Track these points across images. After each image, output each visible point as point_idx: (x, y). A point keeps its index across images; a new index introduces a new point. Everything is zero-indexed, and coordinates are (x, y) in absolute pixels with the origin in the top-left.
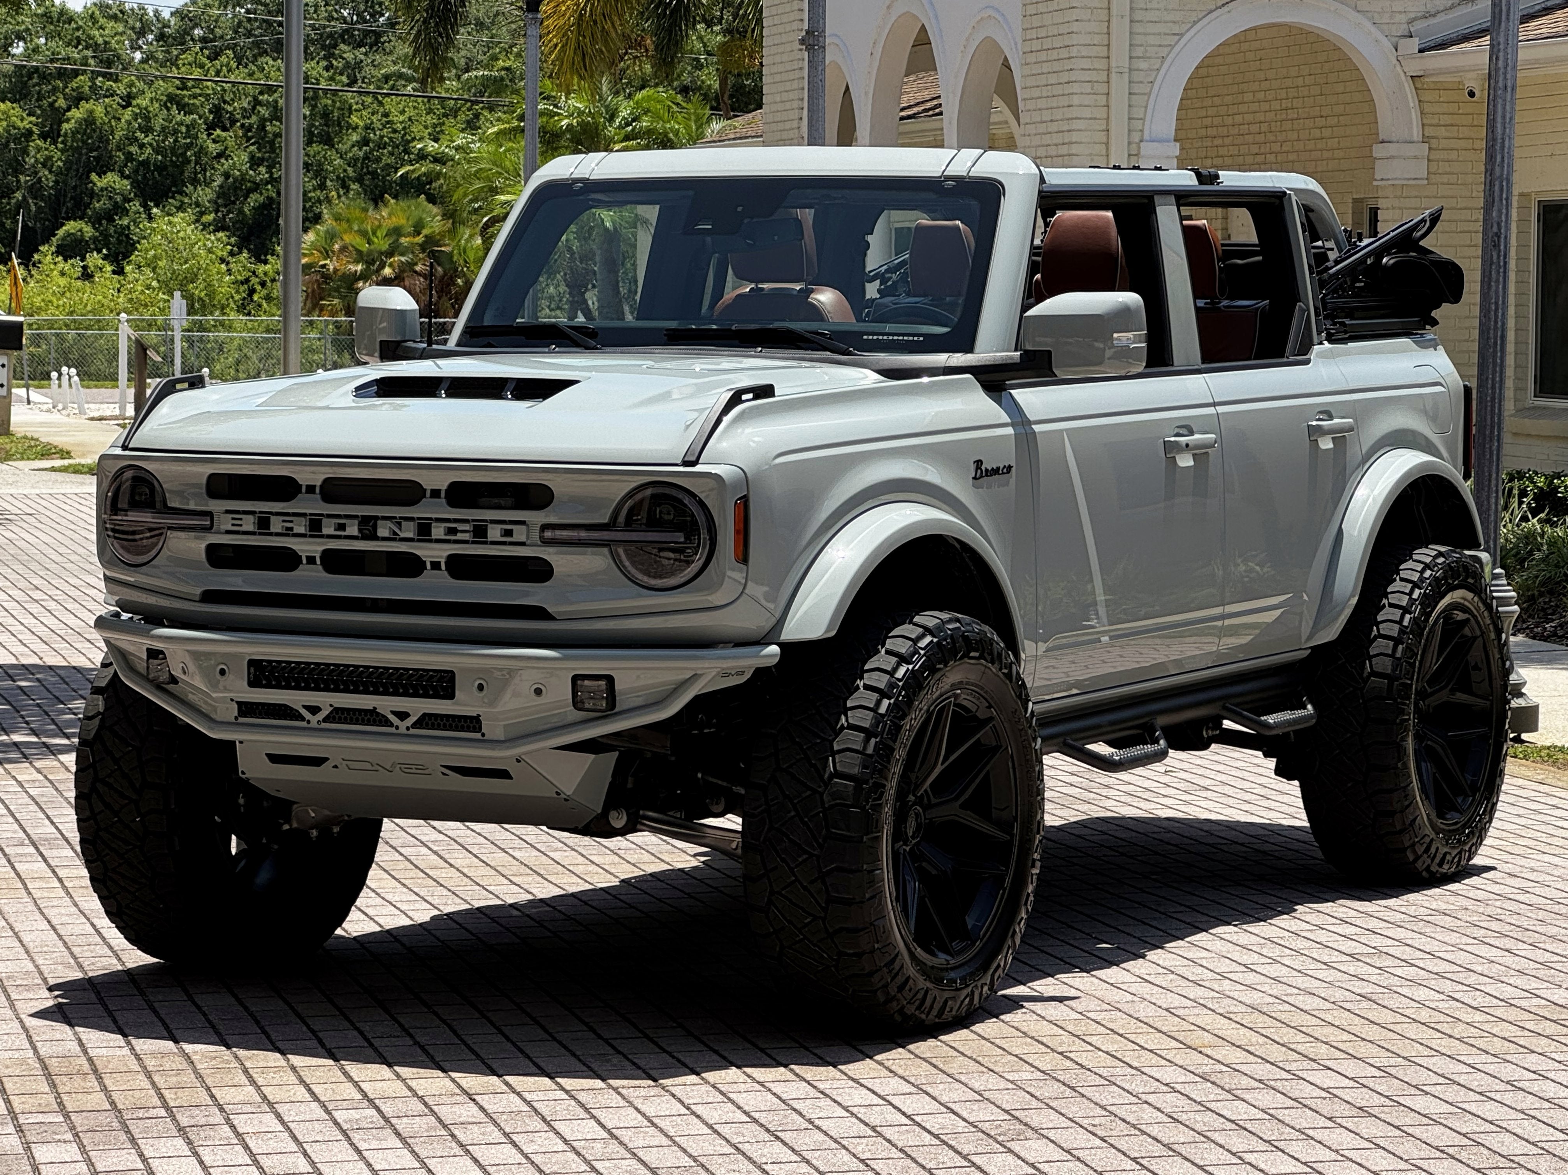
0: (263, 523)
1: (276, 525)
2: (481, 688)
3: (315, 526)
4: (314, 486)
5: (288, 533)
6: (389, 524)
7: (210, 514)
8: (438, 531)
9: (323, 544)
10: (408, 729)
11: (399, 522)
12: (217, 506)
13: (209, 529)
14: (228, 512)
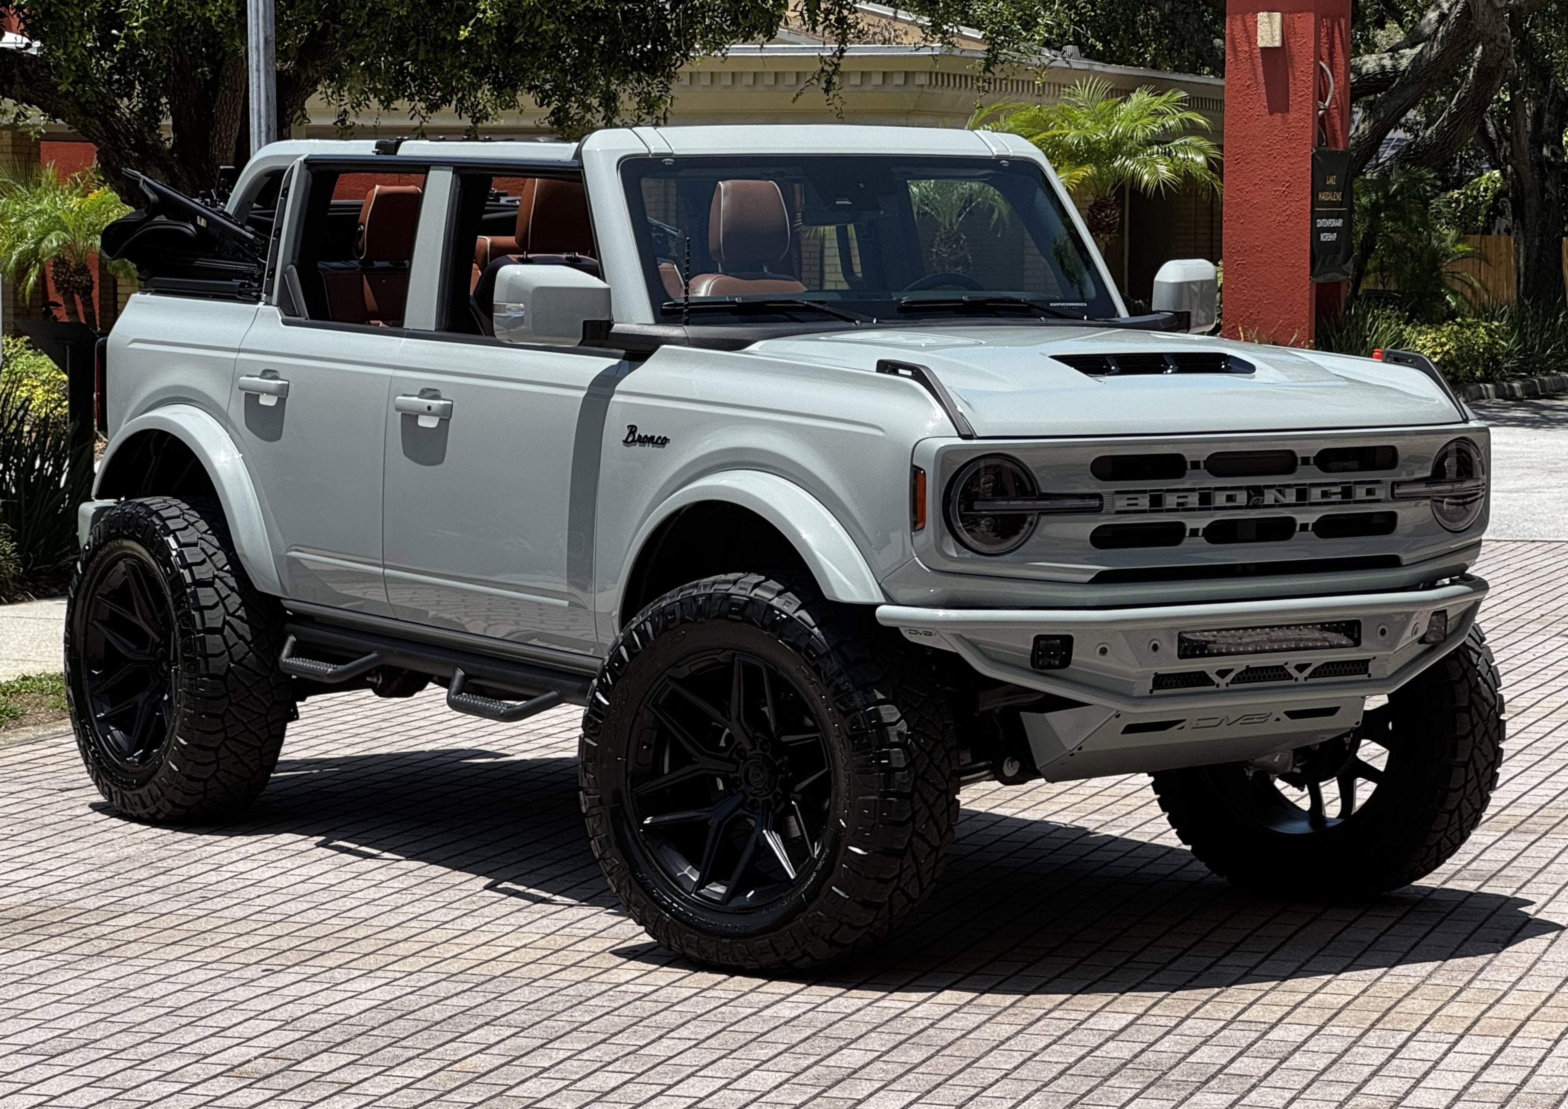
0: (1156, 501)
1: (1171, 501)
2: (1383, 632)
3: (1206, 499)
4: (1198, 462)
5: (1181, 507)
6: (1274, 491)
7: (1099, 496)
8: (1315, 494)
9: (1212, 516)
10: (1306, 679)
11: (1281, 489)
12: (1107, 488)
13: (1097, 510)
14: (1117, 493)
